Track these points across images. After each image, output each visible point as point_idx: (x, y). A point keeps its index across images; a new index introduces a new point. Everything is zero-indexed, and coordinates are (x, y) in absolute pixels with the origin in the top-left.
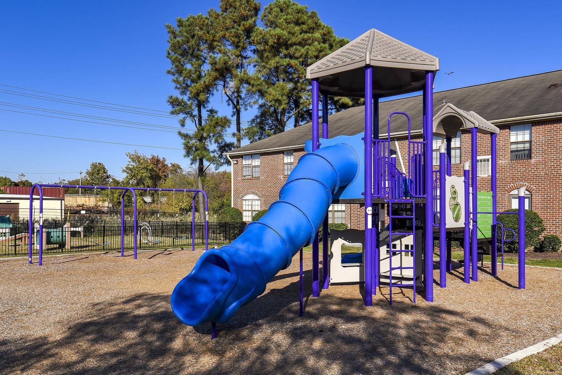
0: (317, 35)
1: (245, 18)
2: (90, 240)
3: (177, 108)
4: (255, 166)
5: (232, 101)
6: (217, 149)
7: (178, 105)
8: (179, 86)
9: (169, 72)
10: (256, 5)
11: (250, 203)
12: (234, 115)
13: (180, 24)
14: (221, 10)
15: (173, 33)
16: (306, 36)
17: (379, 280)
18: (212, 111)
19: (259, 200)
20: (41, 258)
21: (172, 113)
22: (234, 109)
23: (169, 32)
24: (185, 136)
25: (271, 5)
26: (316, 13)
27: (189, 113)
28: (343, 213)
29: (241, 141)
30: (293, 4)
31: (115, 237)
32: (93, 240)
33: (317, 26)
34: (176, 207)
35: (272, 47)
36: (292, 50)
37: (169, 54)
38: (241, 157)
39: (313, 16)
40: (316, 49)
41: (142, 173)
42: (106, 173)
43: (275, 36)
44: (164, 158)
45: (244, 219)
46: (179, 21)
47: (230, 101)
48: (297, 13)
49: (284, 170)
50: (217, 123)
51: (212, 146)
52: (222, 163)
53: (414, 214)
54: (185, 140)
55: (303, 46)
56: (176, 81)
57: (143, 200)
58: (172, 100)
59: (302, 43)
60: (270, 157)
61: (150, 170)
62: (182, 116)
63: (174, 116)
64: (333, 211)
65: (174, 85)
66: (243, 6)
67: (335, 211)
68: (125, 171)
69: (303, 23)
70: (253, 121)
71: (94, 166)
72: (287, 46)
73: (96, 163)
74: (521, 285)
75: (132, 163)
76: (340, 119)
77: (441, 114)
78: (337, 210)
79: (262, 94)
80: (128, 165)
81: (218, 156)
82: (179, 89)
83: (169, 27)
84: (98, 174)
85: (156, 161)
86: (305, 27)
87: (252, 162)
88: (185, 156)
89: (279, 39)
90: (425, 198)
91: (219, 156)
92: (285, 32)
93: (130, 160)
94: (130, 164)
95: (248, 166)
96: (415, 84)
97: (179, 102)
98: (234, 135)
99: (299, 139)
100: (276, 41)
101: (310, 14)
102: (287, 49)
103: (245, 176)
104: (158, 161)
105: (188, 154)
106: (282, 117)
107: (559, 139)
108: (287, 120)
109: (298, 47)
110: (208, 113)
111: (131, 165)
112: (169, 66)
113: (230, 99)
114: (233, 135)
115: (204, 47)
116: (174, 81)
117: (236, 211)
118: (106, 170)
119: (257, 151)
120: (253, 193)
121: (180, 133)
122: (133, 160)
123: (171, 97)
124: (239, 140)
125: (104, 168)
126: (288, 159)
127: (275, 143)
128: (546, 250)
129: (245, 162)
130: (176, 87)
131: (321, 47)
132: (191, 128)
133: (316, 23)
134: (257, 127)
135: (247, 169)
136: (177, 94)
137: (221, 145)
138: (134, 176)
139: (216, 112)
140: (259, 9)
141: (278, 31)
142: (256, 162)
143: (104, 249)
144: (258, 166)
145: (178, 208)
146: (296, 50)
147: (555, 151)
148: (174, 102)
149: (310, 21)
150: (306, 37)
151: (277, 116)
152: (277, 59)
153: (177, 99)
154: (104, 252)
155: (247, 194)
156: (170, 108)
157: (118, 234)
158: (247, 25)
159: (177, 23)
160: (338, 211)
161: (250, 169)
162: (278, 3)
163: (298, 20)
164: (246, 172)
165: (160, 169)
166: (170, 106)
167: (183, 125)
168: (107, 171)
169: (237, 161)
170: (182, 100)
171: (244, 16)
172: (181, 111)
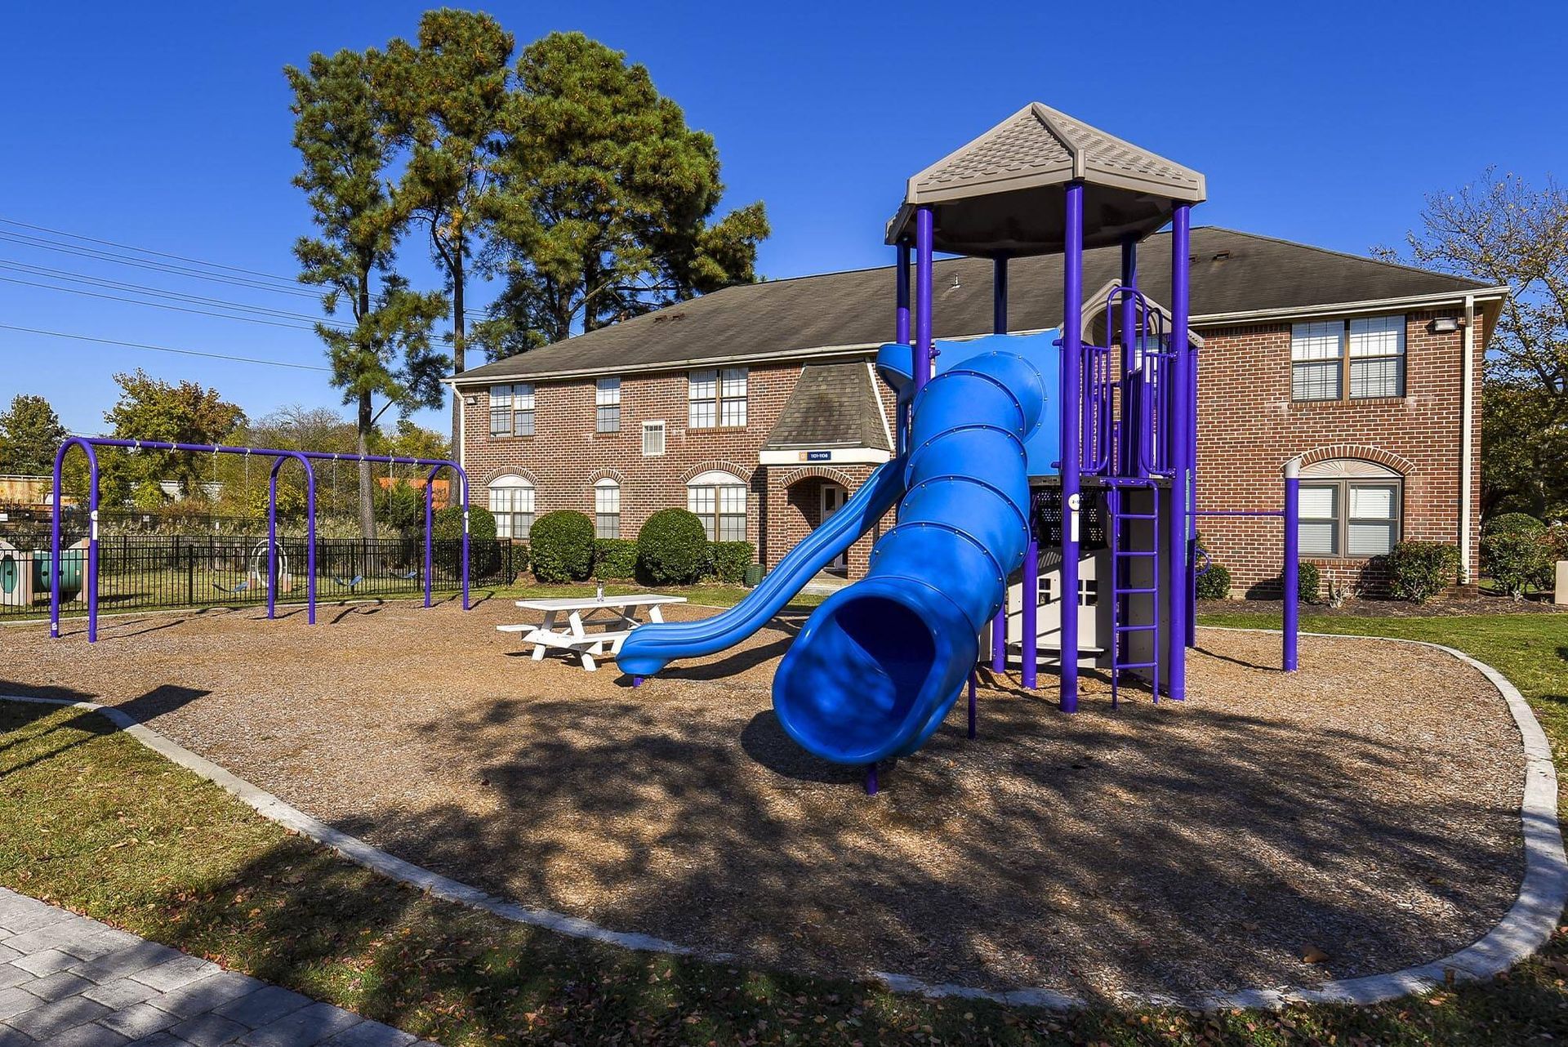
0: (653, 118)
1: (480, 69)
2: (107, 582)
3: (318, 270)
4: (522, 412)
5: (447, 259)
6: (405, 369)
7: (319, 262)
8: (322, 216)
9: (297, 182)
10: (502, 38)
11: (508, 495)
12: (450, 291)
13: (320, 69)
14: (420, 44)
15: (306, 88)
16: (629, 119)
17: (1006, 658)
18: (394, 280)
19: (533, 488)
20: (94, 622)
21: (306, 279)
22: (449, 276)
23: (295, 86)
24: (333, 337)
25: (541, 44)
26: (644, 72)
27: (343, 283)
28: (742, 520)
29: (466, 352)
30: (593, 46)
31: (158, 575)
32: (114, 582)
33: (647, 100)
34: (256, 507)
35: (551, 139)
36: (596, 148)
37: (301, 138)
38: (486, 388)
39: (637, 76)
40: (654, 150)
41: (159, 425)
42: (53, 422)
43: (561, 115)
44: (212, 391)
45: (500, 534)
46: (318, 63)
47: (443, 259)
48: (603, 66)
49: (595, 421)
50: (417, 308)
51: (396, 362)
52: (417, 402)
53: (1156, 511)
54: (332, 345)
55: (624, 143)
56: (319, 205)
57: (159, 489)
58: (305, 249)
59: (622, 136)
60: (561, 390)
61: (179, 418)
62: (329, 287)
63: (313, 287)
64: (717, 516)
65: (312, 211)
66: (479, 40)
67: (721, 515)
68: (114, 420)
69: (617, 91)
70: (496, 307)
71: (22, 405)
72: (587, 139)
73: (27, 398)
74: (1288, 664)
75: (130, 400)
76: (716, 311)
77: (1099, 302)
78: (735, 512)
79: (525, 245)
80: (120, 404)
81: (408, 385)
82: (322, 222)
83: (290, 73)
84: (33, 424)
85: (194, 397)
86: (620, 100)
87: (513, 401)
88: (333, 383)
89: (568, 123)
90: (1170, 476)
91: (411, 386)
92: (582, 108)
93: (125, 392)
94: (125, 401)
95: (505, 410)
96: (1108, 231)
97: (325, 256)
98: (448, 338)
99: (630, 351)
100: (562, 126)
101: (630, 70)
102: (585, 145)
103: (494, 434)
104: (198, 398)
105: (341, 379)
106: (564, 302)
107: (1224, 367)
108: (576, 309)
109: (608, 142)
110: (386, 284)
111: (129, 405)
112: (300, 167)
113: (443, 254)
114: (445, 337)
115: (381, 128)
116: (314, 203)
117: (484, 514)
118: (53, 415)
119: (529, 375)
120: (514, 472)
121: (319, 329)
122: (133, 392)
123: (305, 241)
124: (460, 351)
125: (48, 411)
126: (607, 397)
127: (572, 359)
128: (1202, 596)
129: (494, 401)
130: (317, 219)
131: (665, 147)
132: (345, 320)
133: (644, 94)
134: (509, 320)
135: (502, 417)
136: (317, 235)
137: (416, 361)
138: (137, 431)
139: (405, 283)
140: (511, 51)
141: (566, 104)
142: (525, 402)
143: (191, 603)
144: (528, 411)
145: (262, 507)
146: (606, 149)
147: (1216, 393)
148: (310, 255)
149: (632, 88)
150: (627, 122)
151: (552, 299)
152: (563, 165)
153: (320, 247)
154: (198, 610)
155: (500, 474)
156: (299, 269)
157: (149, 570)
158: (488, 85)
159: (311, 66)
160: (728, 515)
161: (508, 417)
162: (557, 40)
163: (605, 81)
164: (497, 424)
165: (201, 416)
166: (300, 264)
167: (330, 310)
168: (56, 417)
169: (475, 398)
170: (332, 250)
171: (481, 63)
172: (326, 275)
